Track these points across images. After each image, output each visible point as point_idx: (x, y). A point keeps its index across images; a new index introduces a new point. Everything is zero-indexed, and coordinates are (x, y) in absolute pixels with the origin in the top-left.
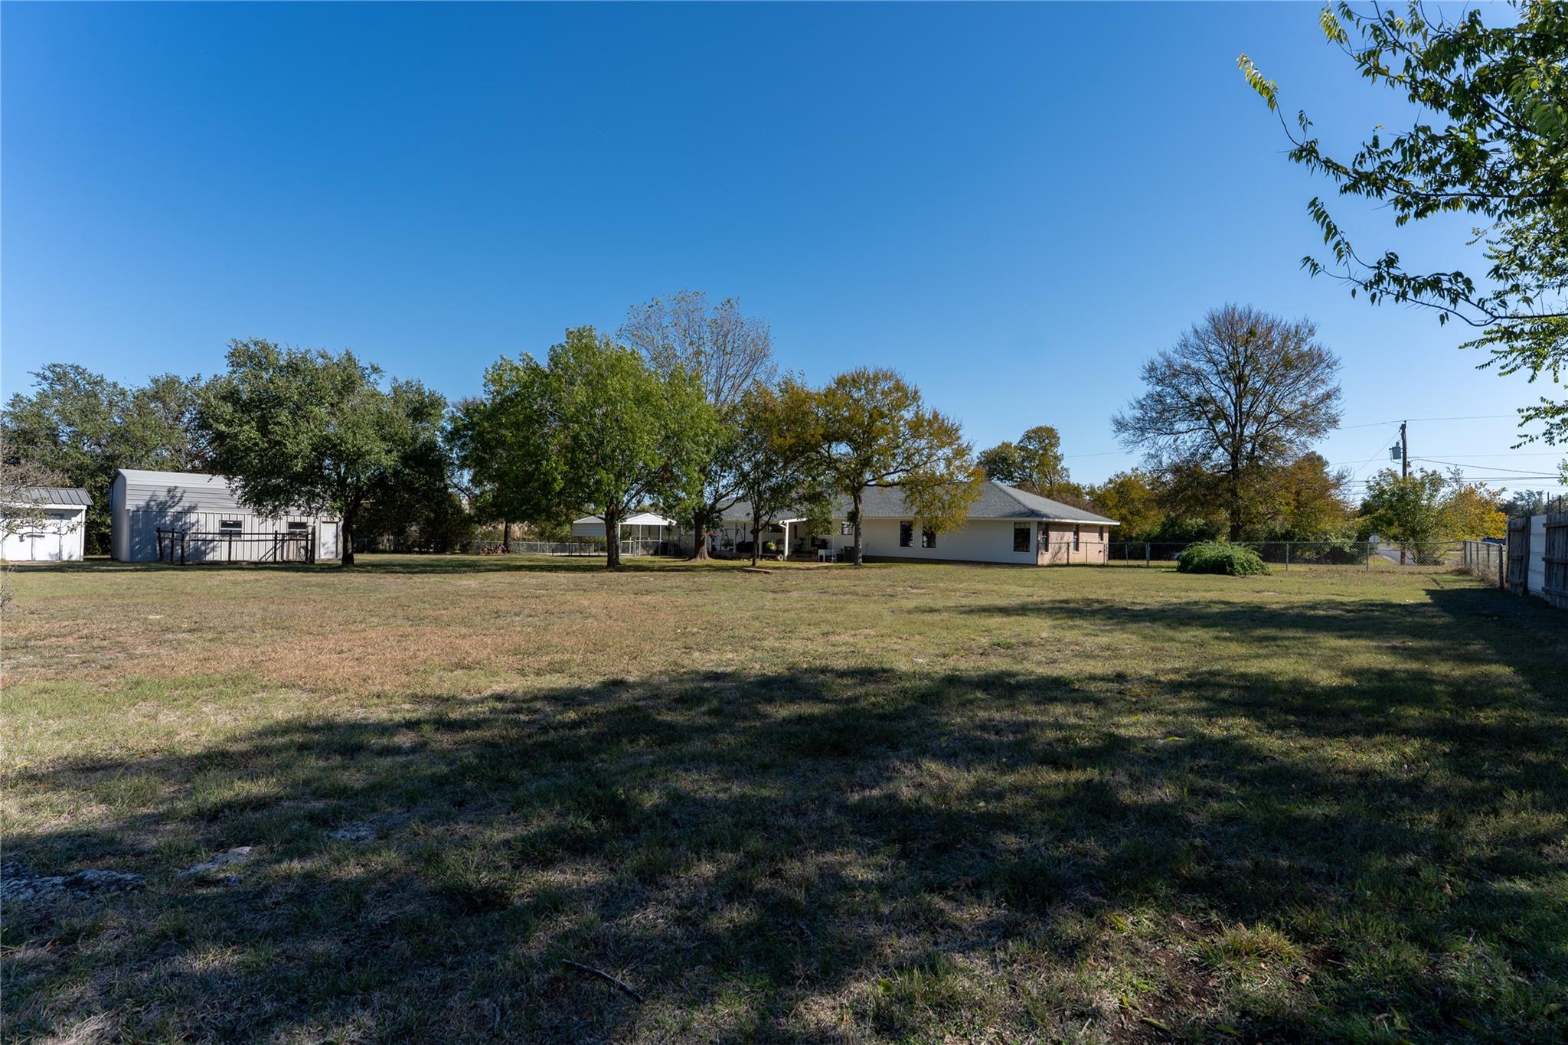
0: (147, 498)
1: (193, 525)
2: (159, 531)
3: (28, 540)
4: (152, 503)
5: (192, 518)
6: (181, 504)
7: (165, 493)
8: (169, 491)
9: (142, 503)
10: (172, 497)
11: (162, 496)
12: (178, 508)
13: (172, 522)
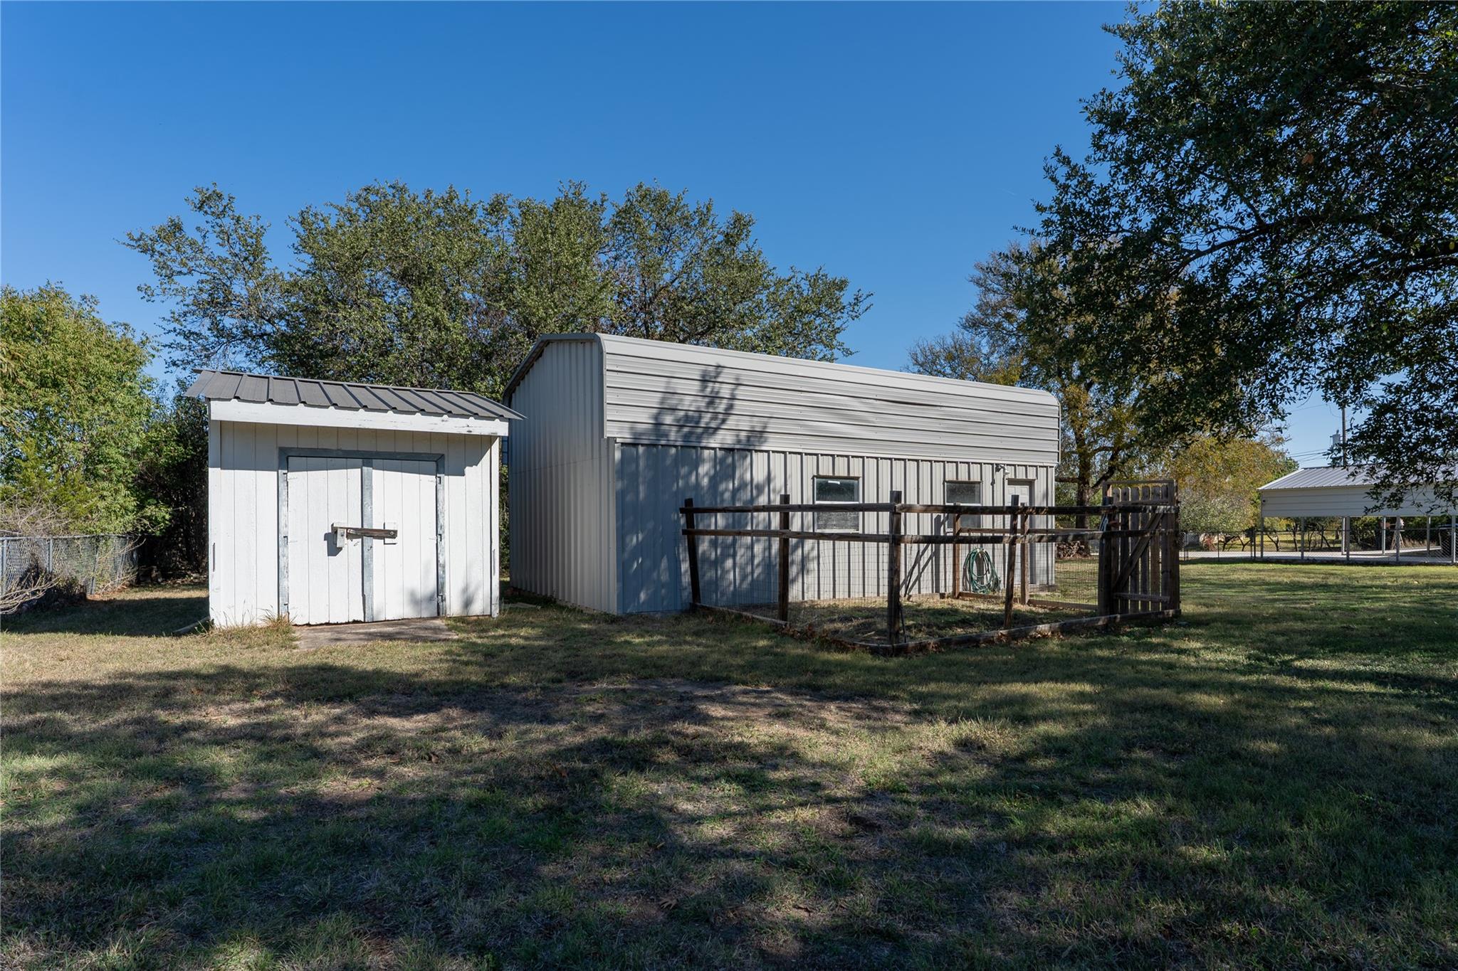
0: (654, 400)
1: (760, 489)
2: (690, 510)
3: (351, 548)
4: (668, 419)
5: (757, 468)
6: (732, 422)
7: (695, 387)
8: (704, 380)
9: (644, 418)
10: (713, 399)
11: (690, 397)
12: (723, 438)
13: (715, 480)
